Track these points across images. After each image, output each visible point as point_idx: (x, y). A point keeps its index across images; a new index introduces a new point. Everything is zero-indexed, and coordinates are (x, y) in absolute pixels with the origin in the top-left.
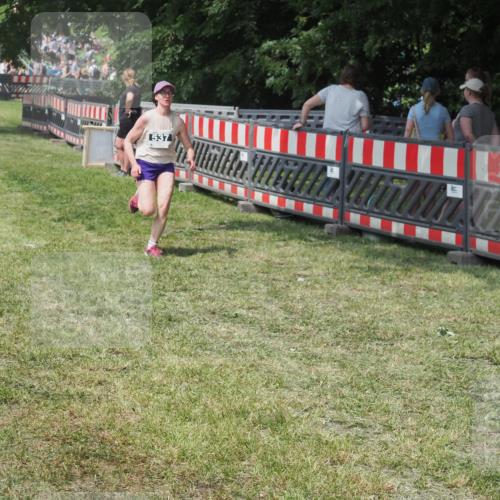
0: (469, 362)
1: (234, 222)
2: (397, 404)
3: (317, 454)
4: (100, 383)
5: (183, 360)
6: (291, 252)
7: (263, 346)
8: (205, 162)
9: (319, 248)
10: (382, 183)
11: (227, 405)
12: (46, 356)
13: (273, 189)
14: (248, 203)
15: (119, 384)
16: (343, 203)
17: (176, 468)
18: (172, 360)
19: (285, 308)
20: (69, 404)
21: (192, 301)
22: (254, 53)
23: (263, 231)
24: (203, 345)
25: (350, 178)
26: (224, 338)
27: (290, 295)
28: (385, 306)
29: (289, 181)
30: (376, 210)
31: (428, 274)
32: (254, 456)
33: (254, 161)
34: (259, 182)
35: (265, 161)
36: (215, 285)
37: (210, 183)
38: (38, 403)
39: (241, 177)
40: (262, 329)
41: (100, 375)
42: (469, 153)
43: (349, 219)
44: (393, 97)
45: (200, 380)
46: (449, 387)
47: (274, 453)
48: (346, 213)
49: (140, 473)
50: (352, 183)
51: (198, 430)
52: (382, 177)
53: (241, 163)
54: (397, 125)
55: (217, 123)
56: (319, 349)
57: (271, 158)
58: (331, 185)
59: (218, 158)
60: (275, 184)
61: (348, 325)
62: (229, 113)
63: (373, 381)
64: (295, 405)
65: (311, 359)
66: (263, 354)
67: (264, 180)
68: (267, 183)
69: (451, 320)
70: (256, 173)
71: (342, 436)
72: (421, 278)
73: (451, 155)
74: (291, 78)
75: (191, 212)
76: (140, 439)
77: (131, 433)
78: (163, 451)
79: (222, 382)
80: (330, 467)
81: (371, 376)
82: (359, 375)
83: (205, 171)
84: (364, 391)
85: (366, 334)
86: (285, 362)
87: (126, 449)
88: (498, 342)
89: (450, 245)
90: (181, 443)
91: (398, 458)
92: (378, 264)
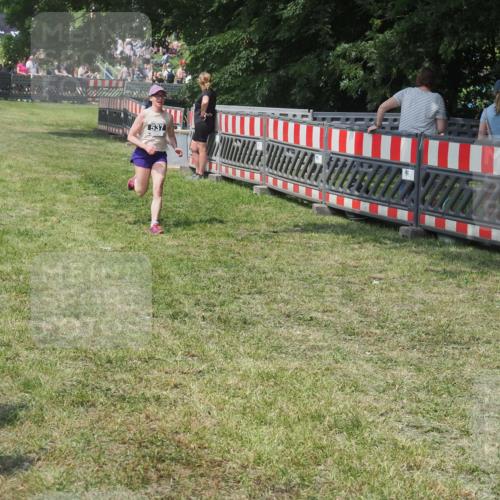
1: (309, 224)
3: (394, 459)
4: (176, 386)
5: (259, 363)
6: (366, 254)
7: (338, 349)
8: (279, 165)
9: (394, 251)
10: (457, 185)
11: (303, 409)
12: (122, 359)
13: (348, 191)
14: (323, 205)
15: (194, 387)
16: (418, 205)
17: (252, 472)
18: (247, 364)
19: (364, 314)
20: (145, 407)
21: (267, 304)
22: (328, 56)
23: (337, 234)
25: (425, 181)
26: (299, 341)
27: (365, 298)
28: (460, 310)
29: (363, 184)
30: (451, 213)
32: (329, 460)
33: (329, 164)
34: (334, 184)
35: (340, 164)
36: (289, 288)
37: (285, 186)
38: (115, 406)
39: (316, 180)
40: (337, 332)
41: (176, 378)
43: (424, 221)
44: (468, 98)
47: (350, 457)
48: (421, 215)
49: (216, 477)
50: (427, 186)
51: (275, 434)
52: (457, 180)
53: (315, 166)
54: (472, 126)
55: (291, 126)
56: (395, 353)
57: (346, 161)
58: (406, 187)
59: (293, 161)
60: (350, 186)
61: (424, 329)
63: (449, 385)
64: (371, 409)
65: (387, 363)
66: (339, 357)
67: (338, 182)
68: (341, 186)
70: (331, 173)
71: (419, 441)
72: (497, 281)
74: (366, 81)
75: (266, 214)
76: (216, 442)
77: (207, 437)
78: (239, 455)
79: (298, 386)
80: (407, 472)
81: (447, 380)
82: (435, 379)
83: (280, 174)
84: (441, 396)
85: (442, 337)
86: (362, 366)
87: (202, 452)
90: (257, 447)
91: (475, 464)
92: (454, 267)
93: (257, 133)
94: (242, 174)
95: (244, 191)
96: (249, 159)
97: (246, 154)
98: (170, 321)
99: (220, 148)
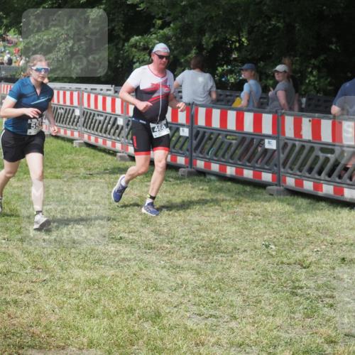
0: (285, 267)
1: (114, 168)
2: (238, 300)
3: (186, 339)
4: (28, 292)
5: (85, 272)
7: (141, 260)
9: (177, 187)
11: (119, 305)
14: (124, 154)
15: (41, 292)
16: (191, 154)
18: (78, 273)
19: (155, 232)
20: (7, 308)
24: (99, 261)
25: (196, 136)
26: (114, 255)
27: (158, 221)
28: (225, 228)
30: (215, 158)
31: (253, 203)
32: (141, 342)
33: (128, 125)
37: (96, 140)
39: (119, 136)
40: (140, 248)
41: (28, 286)
42: (280, 118)
43: (196, 165)
44: (222, 75)
45: (99, 287)
46: (274, 286)
47: (155, 339)
48: (194, 160)
50: (198, 139)
51: (101, 325)
52: (219, 135)
53: (118, 126)
54: (227, 96)
55: (100, 98)
56: (181, 261)
59: (102, 122)
61: (200, 243)
62: (108, 90)
63: (221, 283)
64: (167, 303)
65: (177, 268)
66: (142, 266)
69: (272, 237)
70: (129, 131)
71: (202, 325)
72: (249, 207)
73: (267, 120)
75: (83, 162)
76: (59, 332)
77: (53, 328)
78: (76, 341)
79: (115, 288)
80: (195, 348)
81: (219, 280)
82: (210, 279)
83: (93, 132)
84: (215, 291)
85: (213, 248)
86: (158, 272)
87: (50, 340)
88: (306, 252)
89: (268, 182)
90: (89, 334)
91: (241, 340)
92: (219, 197)
93: (76, 103)
94: (65, 133)
95: (68, 145)
96: (70, 121)
97: (67, 117)
98: (20, 244)
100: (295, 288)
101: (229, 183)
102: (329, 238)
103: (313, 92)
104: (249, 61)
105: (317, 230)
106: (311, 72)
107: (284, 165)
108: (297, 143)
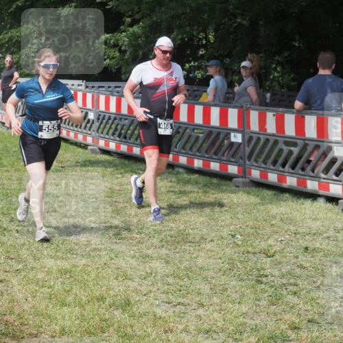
0: (251, 256)
1: (85, 161)
2: (205, 288)
3: (155, 326)
4: (1, 281)
5: (58, 262)
6: (126, 182)
7: (112, 250)
11: (91, 293)
13: (112, 138)
14: (95, 148)
15: (14, 281)
18: (50, 263)
23: (107, 168)
24: (70, 251)
26: (85, 245)
27: (128, 212)
28: (193, 219)
29: (123, 131)
30: (183, 151)
31: (220, 195)
32: (111, 329)
33: (98, 119)
34: (102, 133)
35: (106, 118)
37: (68, 134)
39: (90, 130)
40: (110, 238)
41: (1, 276)
42: (245, 112)
44: (189, 71)
45: (71, 277)
46: (240, 275)
47: (125, 327)
51: (73, 313)
52: (187, 129)
53: (89, 120)
56: (150, 251)
57: (110, 117)
60: (113, 134)
61: (169, 233)
62: (79, 85)
63: (189, 272)
64: (137, 292)
65: (146, 258)
66: (113, 256)
67: (105, 131)
68: (107, 134)
69: (238, 227)
70: (100, 125)
71: (170, 313)
72: (216, 198)
73: (233, 114)
74: (121, 60)
76: (32, 320)
77: (26, 317)
78: (49, 329)
79: (86, 277)
80: (164, 334)
81: (186, 269)
82: (178, 268)
84: (183, 280)
85: (181, 239)
86: (128, 261)
87: (23, 328)
88: (270, 242)
89: (234, 174)
90: (61, 322)
91: (209, 326)
92: (186, 188)
99: (22, 108)
100: (261, 276)
101: (197, 175)
102: (292, 228)
103: (277, 88)
104: (214, 58)
105: (282, 220)
106: (275, 68)
107: (250, 157)
108: (261, 136)
